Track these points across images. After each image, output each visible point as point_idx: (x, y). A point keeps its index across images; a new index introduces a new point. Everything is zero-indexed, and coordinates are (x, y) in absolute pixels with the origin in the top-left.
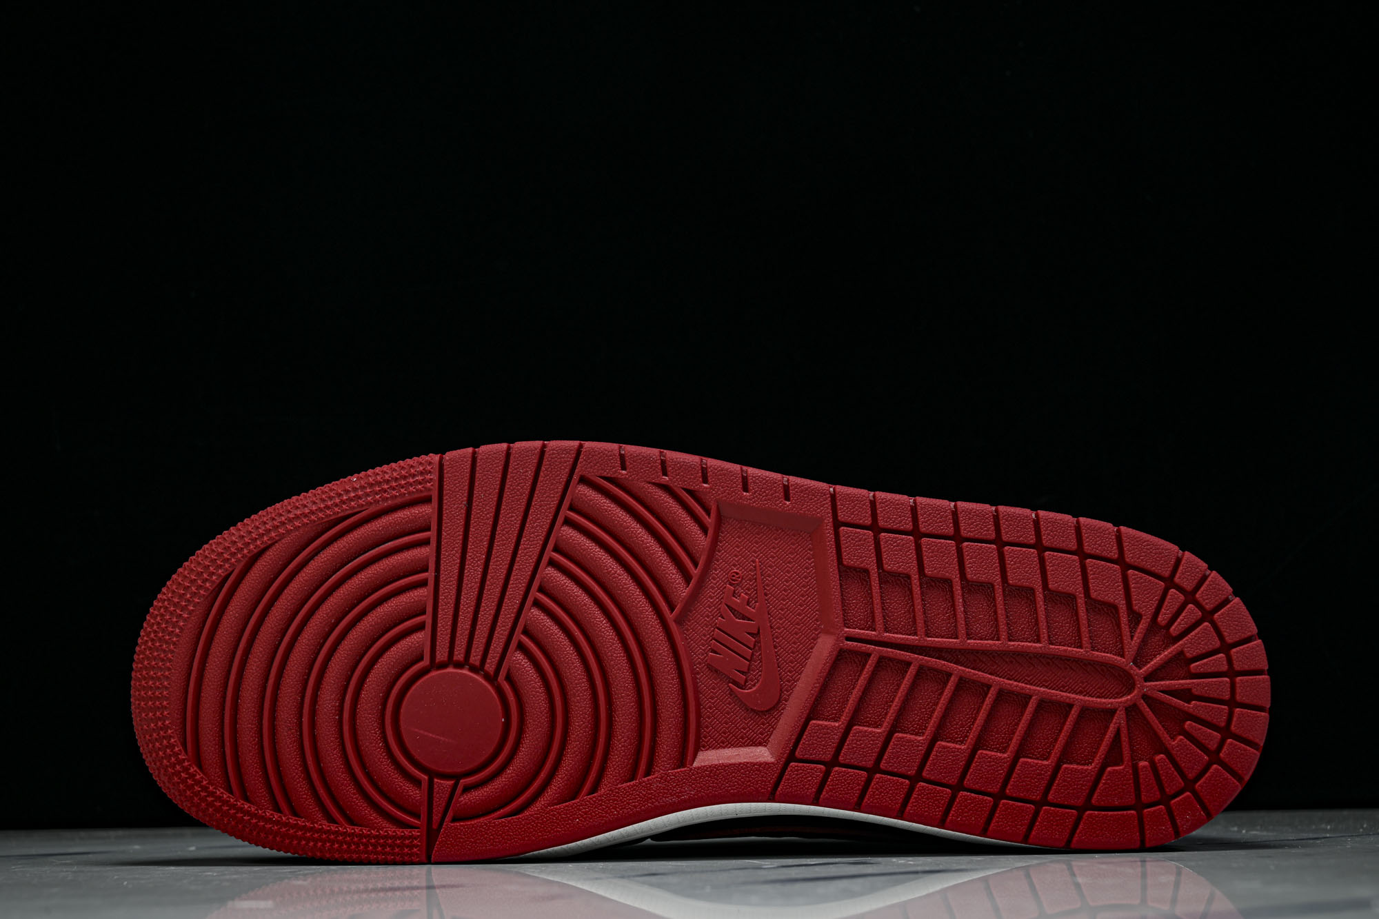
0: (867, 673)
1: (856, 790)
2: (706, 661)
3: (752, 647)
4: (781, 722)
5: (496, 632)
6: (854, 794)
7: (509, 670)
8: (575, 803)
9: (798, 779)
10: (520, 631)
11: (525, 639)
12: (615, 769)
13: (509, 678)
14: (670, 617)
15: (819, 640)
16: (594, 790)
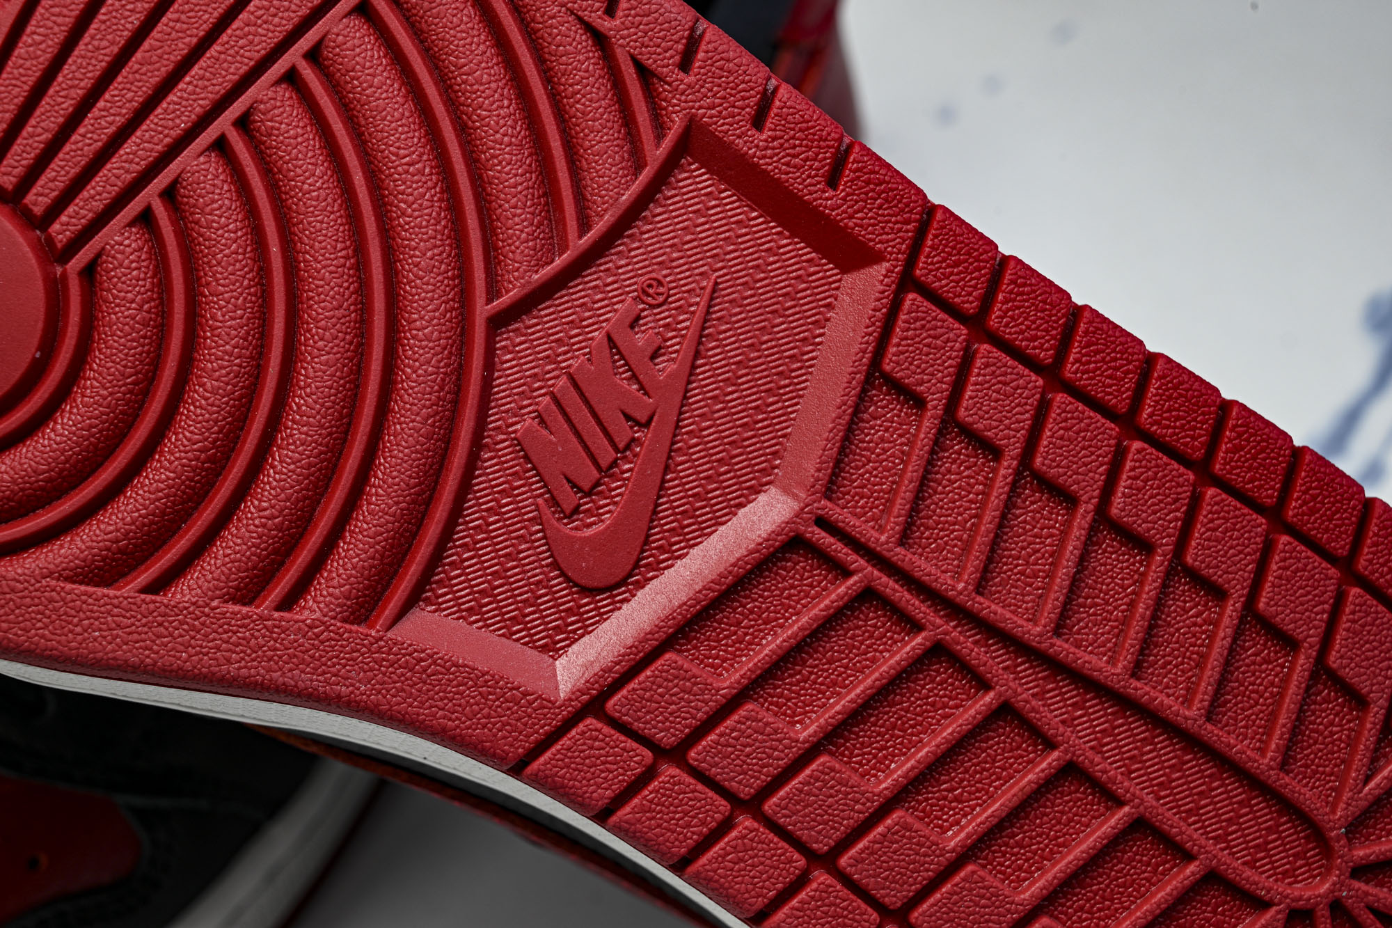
0: (827, 608)
1: (693, 833)
2: (515, 432)
3: (621, 446)
4: (606, 625)
5: (109, 166)
6: (686, 838)
7: (99, 255)
8: (107, 596)
9: (589, 757)
10: (157, 191)
11: (161, 212)
12: (224, 565)
13: (90, 272)
14: (483, 310)
15: (762, 498)
16: (157, 586)
